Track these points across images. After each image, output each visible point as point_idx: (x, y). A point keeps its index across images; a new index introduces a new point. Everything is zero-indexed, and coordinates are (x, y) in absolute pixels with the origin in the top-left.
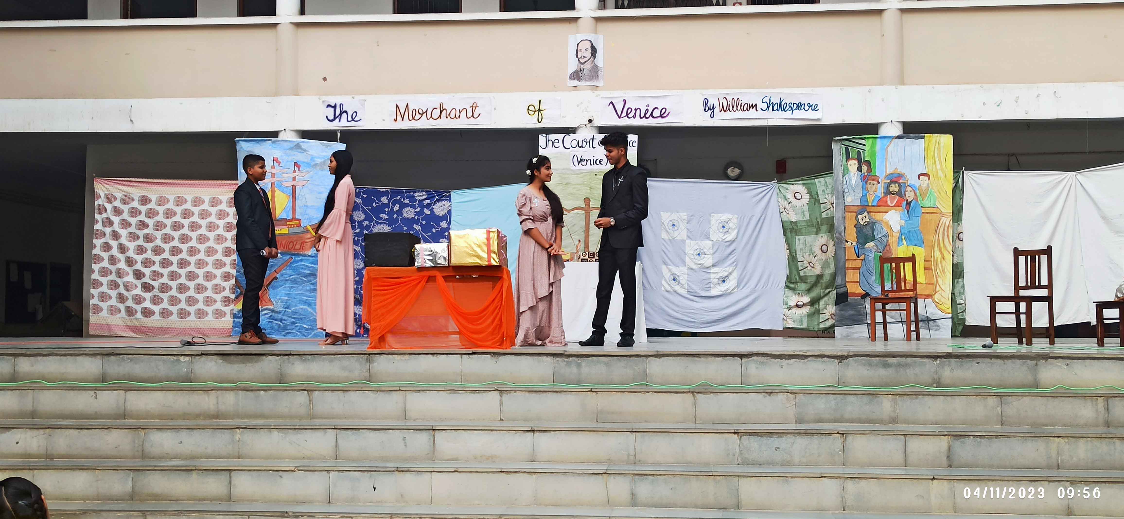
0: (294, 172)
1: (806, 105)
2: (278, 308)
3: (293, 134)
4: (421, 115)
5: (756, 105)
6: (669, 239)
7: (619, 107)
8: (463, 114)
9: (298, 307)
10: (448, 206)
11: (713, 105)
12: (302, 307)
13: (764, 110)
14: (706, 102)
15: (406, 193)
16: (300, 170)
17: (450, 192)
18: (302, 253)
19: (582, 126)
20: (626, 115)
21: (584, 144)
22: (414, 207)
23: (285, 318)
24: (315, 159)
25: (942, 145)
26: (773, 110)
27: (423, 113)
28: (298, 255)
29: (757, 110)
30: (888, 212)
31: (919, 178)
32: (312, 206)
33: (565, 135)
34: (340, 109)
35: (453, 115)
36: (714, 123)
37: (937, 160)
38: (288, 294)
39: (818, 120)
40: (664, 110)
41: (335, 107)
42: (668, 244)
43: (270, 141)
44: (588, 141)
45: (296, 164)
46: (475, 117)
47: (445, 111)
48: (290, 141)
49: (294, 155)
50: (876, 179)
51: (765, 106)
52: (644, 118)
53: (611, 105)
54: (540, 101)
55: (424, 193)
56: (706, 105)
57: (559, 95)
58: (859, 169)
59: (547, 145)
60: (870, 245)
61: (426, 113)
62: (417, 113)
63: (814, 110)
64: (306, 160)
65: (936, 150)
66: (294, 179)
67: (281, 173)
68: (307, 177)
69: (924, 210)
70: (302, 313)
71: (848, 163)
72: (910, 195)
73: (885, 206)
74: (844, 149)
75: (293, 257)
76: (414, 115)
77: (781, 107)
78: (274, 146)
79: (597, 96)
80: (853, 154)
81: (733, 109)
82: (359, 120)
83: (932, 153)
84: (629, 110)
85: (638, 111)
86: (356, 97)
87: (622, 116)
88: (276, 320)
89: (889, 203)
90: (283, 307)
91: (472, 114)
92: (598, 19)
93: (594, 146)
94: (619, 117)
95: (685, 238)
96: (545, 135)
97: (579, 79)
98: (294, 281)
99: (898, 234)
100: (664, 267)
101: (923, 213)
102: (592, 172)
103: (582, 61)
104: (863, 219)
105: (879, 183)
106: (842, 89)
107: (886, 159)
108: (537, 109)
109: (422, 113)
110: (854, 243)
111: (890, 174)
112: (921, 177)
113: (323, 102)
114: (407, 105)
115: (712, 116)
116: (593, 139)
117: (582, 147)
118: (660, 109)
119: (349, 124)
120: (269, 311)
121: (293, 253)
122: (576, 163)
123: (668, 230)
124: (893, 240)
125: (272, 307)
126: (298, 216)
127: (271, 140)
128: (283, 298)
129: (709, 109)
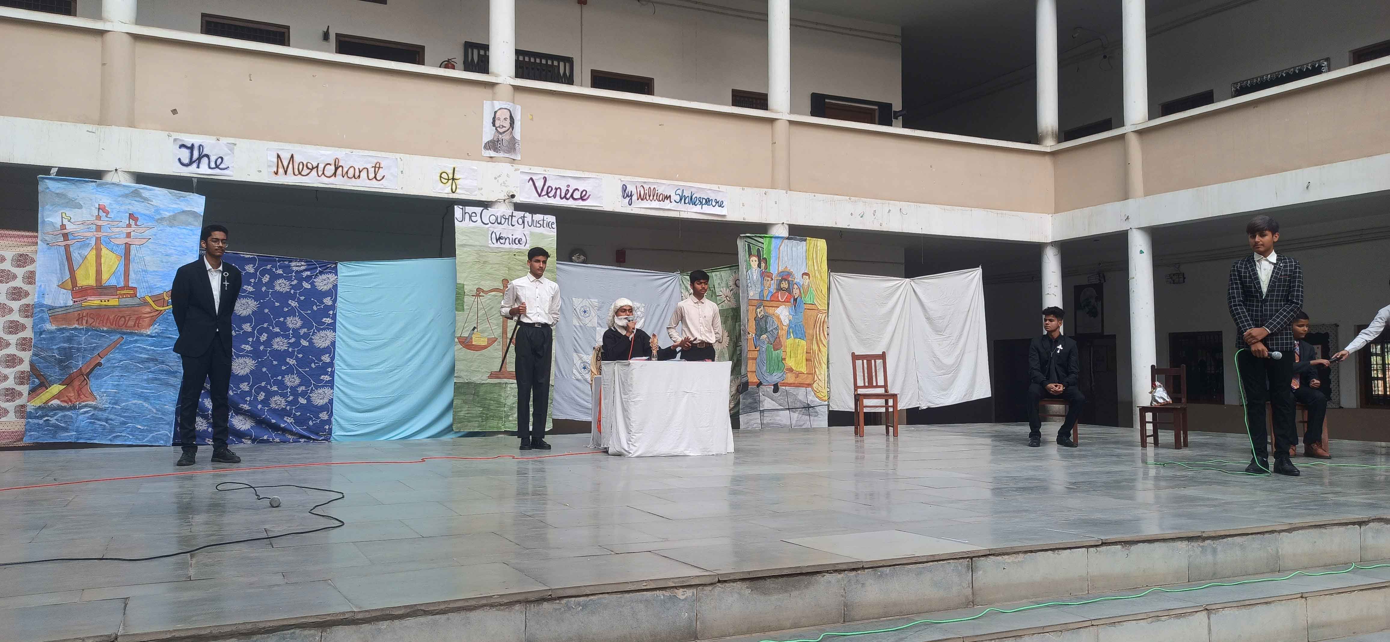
0: (129, 226)
1: (713, 201)
2: (104, 404)
3: (127, 177)
4: (309, 171)
5: (670, 196)
6: (580, 326)
7: (539, 184)
8: (364, 174)
9: (130, 402)
10: (333, 279)
11: (631, 192)
12: (135, 401)
13: (678, 203)
14: (624, 188)
15: (279, 261)
16: (138, 223)
17: (336, 264)
18: (136, 331)
19: (500, 201)
20: (545, 193)
21: (503, 220)
22: (289, 279)
23: (112, 416)
24: (161, 212)
25: (819, 248)
26: (685, 203)
27: (313, 168)
28: (131, 334)
29: (671, 202)
30: (778, 307)
31: (802, 277)
32: (154, 271)
33: (483, 208)
34: (199, 152)
35: (351, 173)
36: (632, 210)
37: (815, 261)
38: (118, 385)
39: (724, 216)
40: (584, 193)
41: (191, 148)
42: (578, 331)
43: (94, 184)
44: (507, 218)
45: (131, 216)
46: (378, 179)
47: (340, 169)
48: (124, 186)
49: (130, 204)
50: (770, 275)
51: (678, 198)
52: (564, 199)
53: (531, 181)
54: (454, 169)
55: (303, 263)
56: (625, 191)
57: (474, 165)
58: (759, 266)
59: (463, 219)
60: (764, 336)
61: (316, 169)
62: (305, 168)
63: (720, 206)
64: (147, 212)
65: (814, 252)
66: (128, 235)
67: (109, 226)
68: (148, 233)
69: (806, 306)
70: (135, 410)
71: (751, 260)
72: (796, 292)
73: (776, 301)
74: (747, 245)
75: (124, 336)
76: (300, 171)
77: (692, 201)
78: (100, 190)
79: (516, 170)
80: (754, 252)
81: (649, 198)
82: (226, 168)
83: (812, 255)
84: (550, 189)
85: (559, 191)
86: (221, 139)
87: (542, 195)
88: (99, 420)
89: (780, 298)
90: (110, 403)
91: (374, 175)
92: (516, 88)
93: (513, 224)
94: (540, 196)
95: (596, 325)
96: (461, 207)
97: (496, 150)
98: (125, 368)
99: (787, 328)
100: (575, 355)
101: (805, 309)
102: (510, 252)
103: (501, 130)
104: (760, 312)
105: (772, 280)
106: (743, 189)
107: (779, 258)
108: (451, 176)
109: (311, 167)
110: (754, 335)
111: (781, 272)
112: (804, 276)
113: (175, 140)
114: (292, 156)
115: (630, 203)
116: (512, 216)
117: (500, 223)
118: (581, 190)
119: (210, 172)
120: (90, 409)
121: (125, 331)
122: (494, 241)
123: (580, 316)
124: (782, 333)
125: (94, 403)
126: (132, 283)
127: (96, 182)
128: (110, 390)
129: (628, 196)
